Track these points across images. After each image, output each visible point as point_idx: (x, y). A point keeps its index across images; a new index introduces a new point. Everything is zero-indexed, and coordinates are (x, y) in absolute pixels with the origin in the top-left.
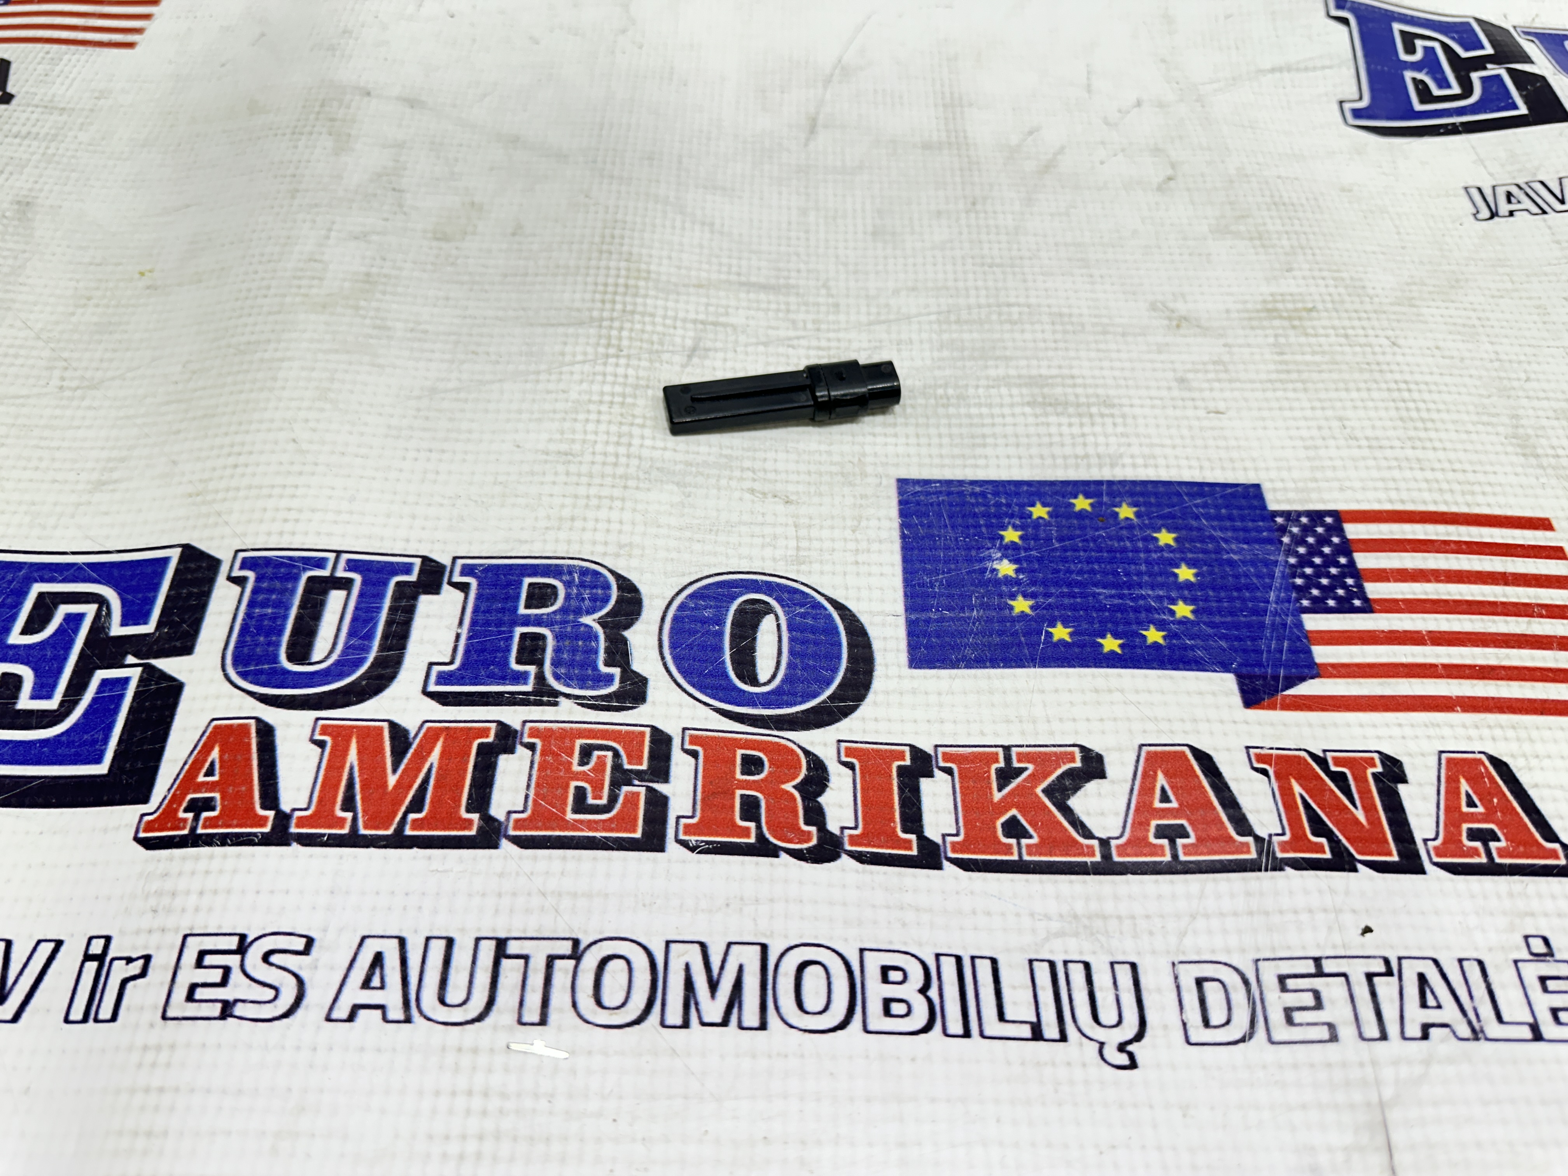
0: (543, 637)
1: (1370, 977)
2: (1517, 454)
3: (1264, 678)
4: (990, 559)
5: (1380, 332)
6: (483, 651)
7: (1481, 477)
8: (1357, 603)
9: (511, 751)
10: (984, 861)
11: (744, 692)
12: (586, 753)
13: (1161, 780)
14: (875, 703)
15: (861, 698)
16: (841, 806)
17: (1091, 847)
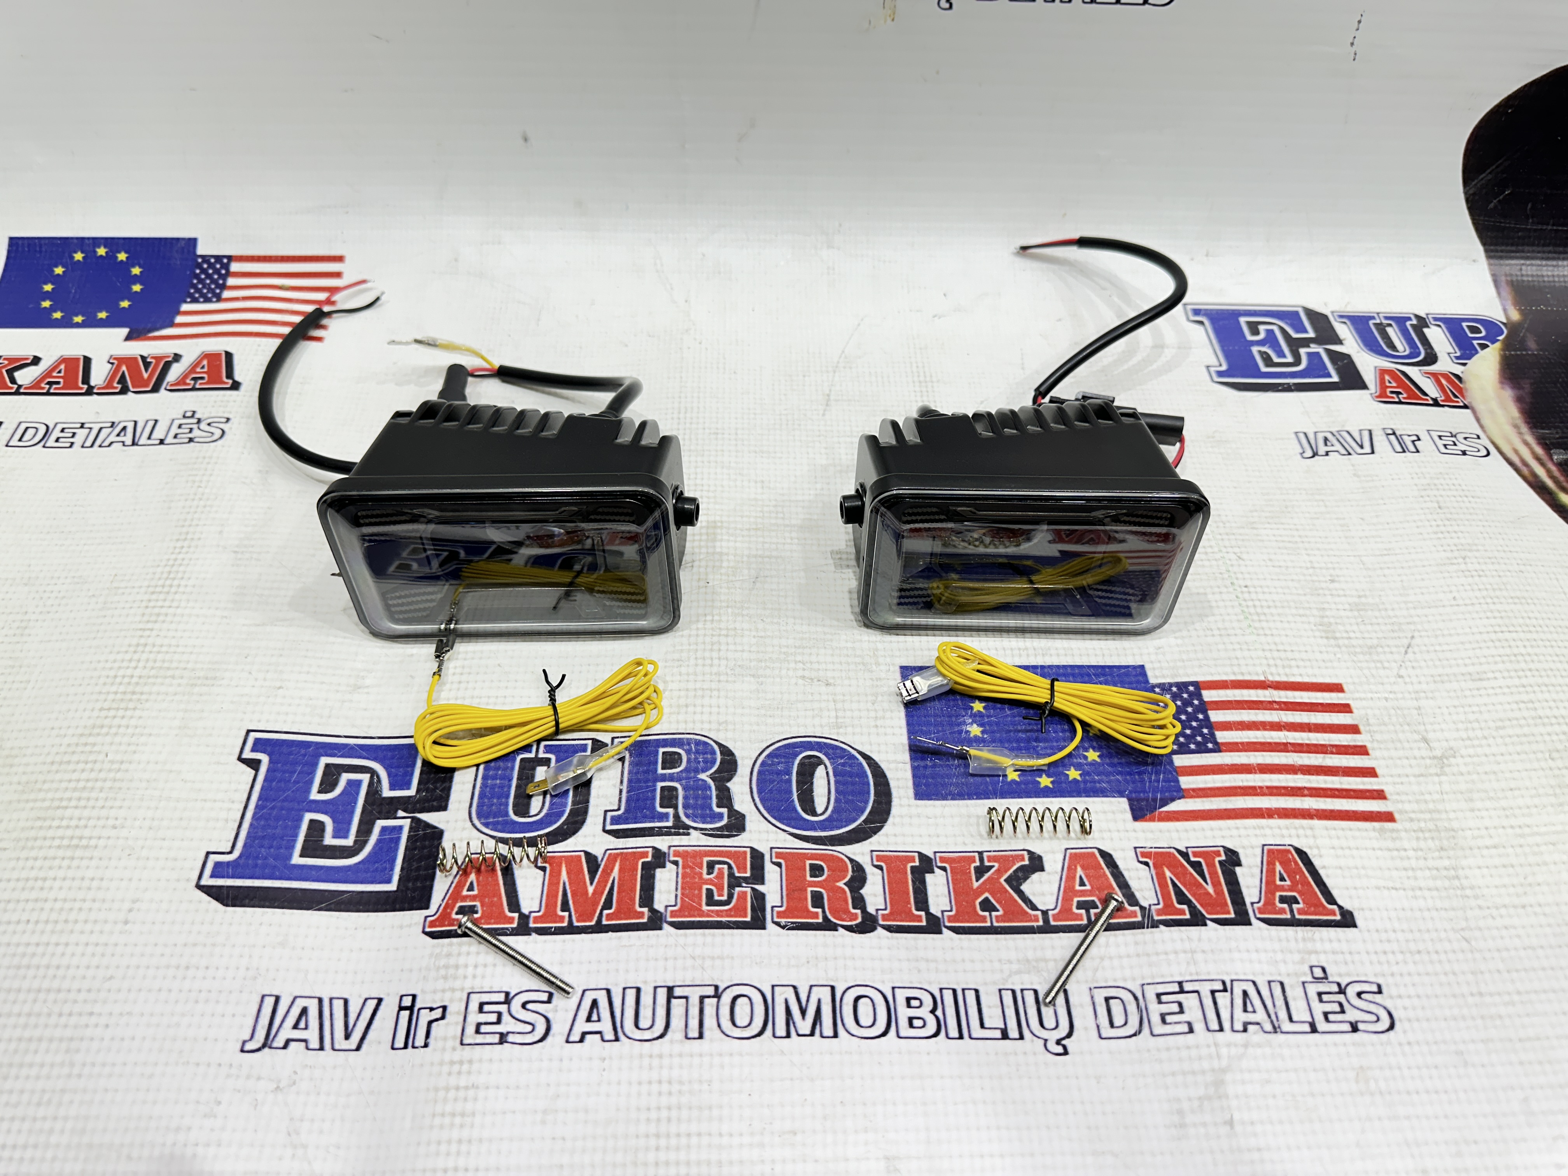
0: (675, 789)
1: (1213, 992)
2: (1322, 637)
3: (1147, 800)
4: (964, 723)
5: (1230, 550)
6: (638, 800)
7: (1297, 655)
8: (1210, 745)
9: (664, 866)
10: (969, 927)
11: (808, 820)
12: (711, 866)
13: (1080, 872)
14: (894, 824)
15: (885, 821)
16: (875, 895)
17: (1036, 916)
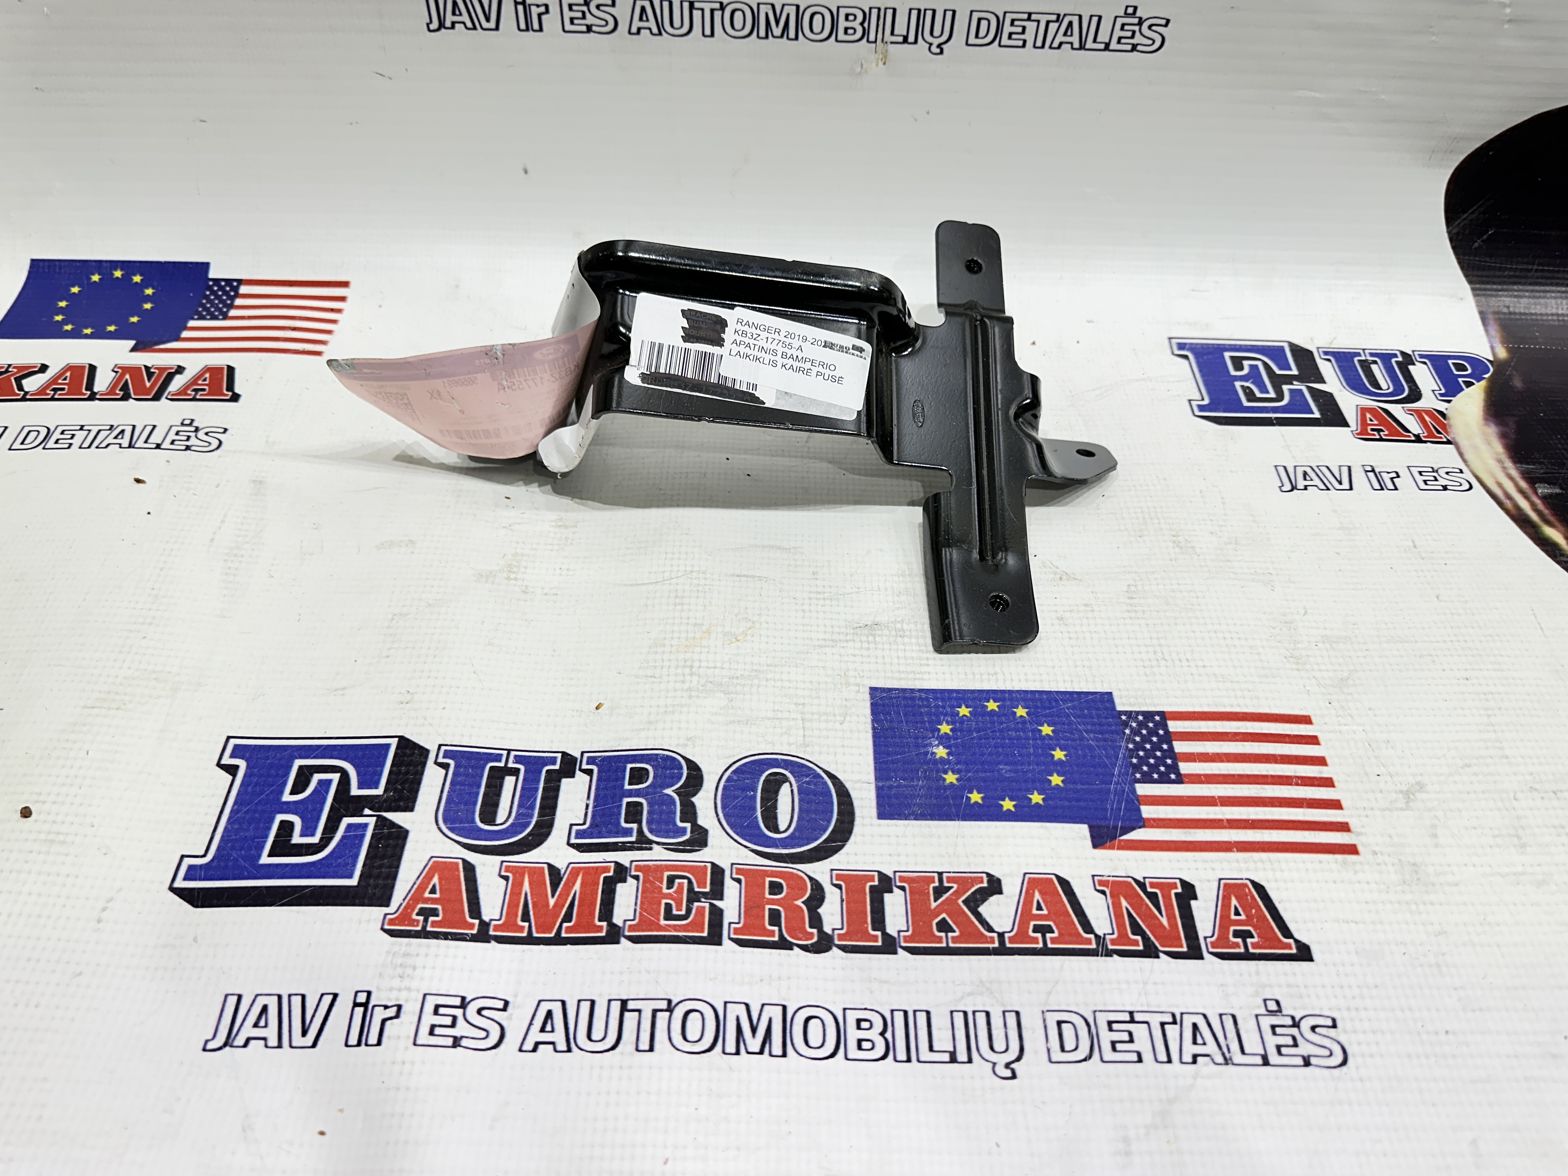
0: (641, 805)
1: (1163, 1024)
2: (1292, 669)
3: (1108, 828)
4: (931, 745)
6: (604, 815)
7: (1265, 687)
8: (1173, 776)
9: (624, 880)
10: (924, 948)
11: (770, 838)
12: (671, 881)
13: (1037, 896)
14: (855, 843)
15: (846, 839)
16: (832, 915)
17: (992, 938)
